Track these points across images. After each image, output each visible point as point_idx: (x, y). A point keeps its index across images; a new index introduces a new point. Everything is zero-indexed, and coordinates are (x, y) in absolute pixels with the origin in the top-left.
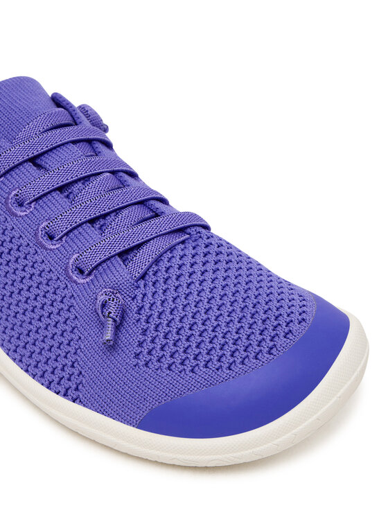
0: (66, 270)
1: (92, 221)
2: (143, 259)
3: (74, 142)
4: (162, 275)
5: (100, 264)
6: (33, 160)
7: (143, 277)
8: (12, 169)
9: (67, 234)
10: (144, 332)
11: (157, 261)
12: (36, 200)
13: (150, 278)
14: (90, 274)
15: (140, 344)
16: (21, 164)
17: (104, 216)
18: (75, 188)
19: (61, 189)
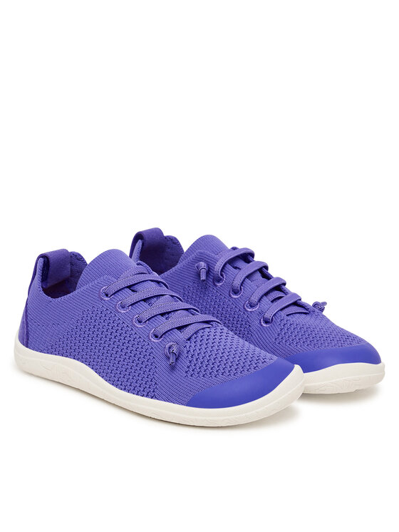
0: (148, 336)
1: (162, 315)
2: (189, 331)
3: (151, 280)
4: (199, 339)
5: (166, 332)
6: (129, 287)
7: (189, 339)
8: (118, 291)
9: (148, 320)
10: (190, 362)
11: (196, 333)
12: (132, 305)
13: (193, 340)
14: (161, 337)
15: (188, 367)
16: (123, 289)
17: (170, 312)
18: (153, 301)
19: (145, 300)
